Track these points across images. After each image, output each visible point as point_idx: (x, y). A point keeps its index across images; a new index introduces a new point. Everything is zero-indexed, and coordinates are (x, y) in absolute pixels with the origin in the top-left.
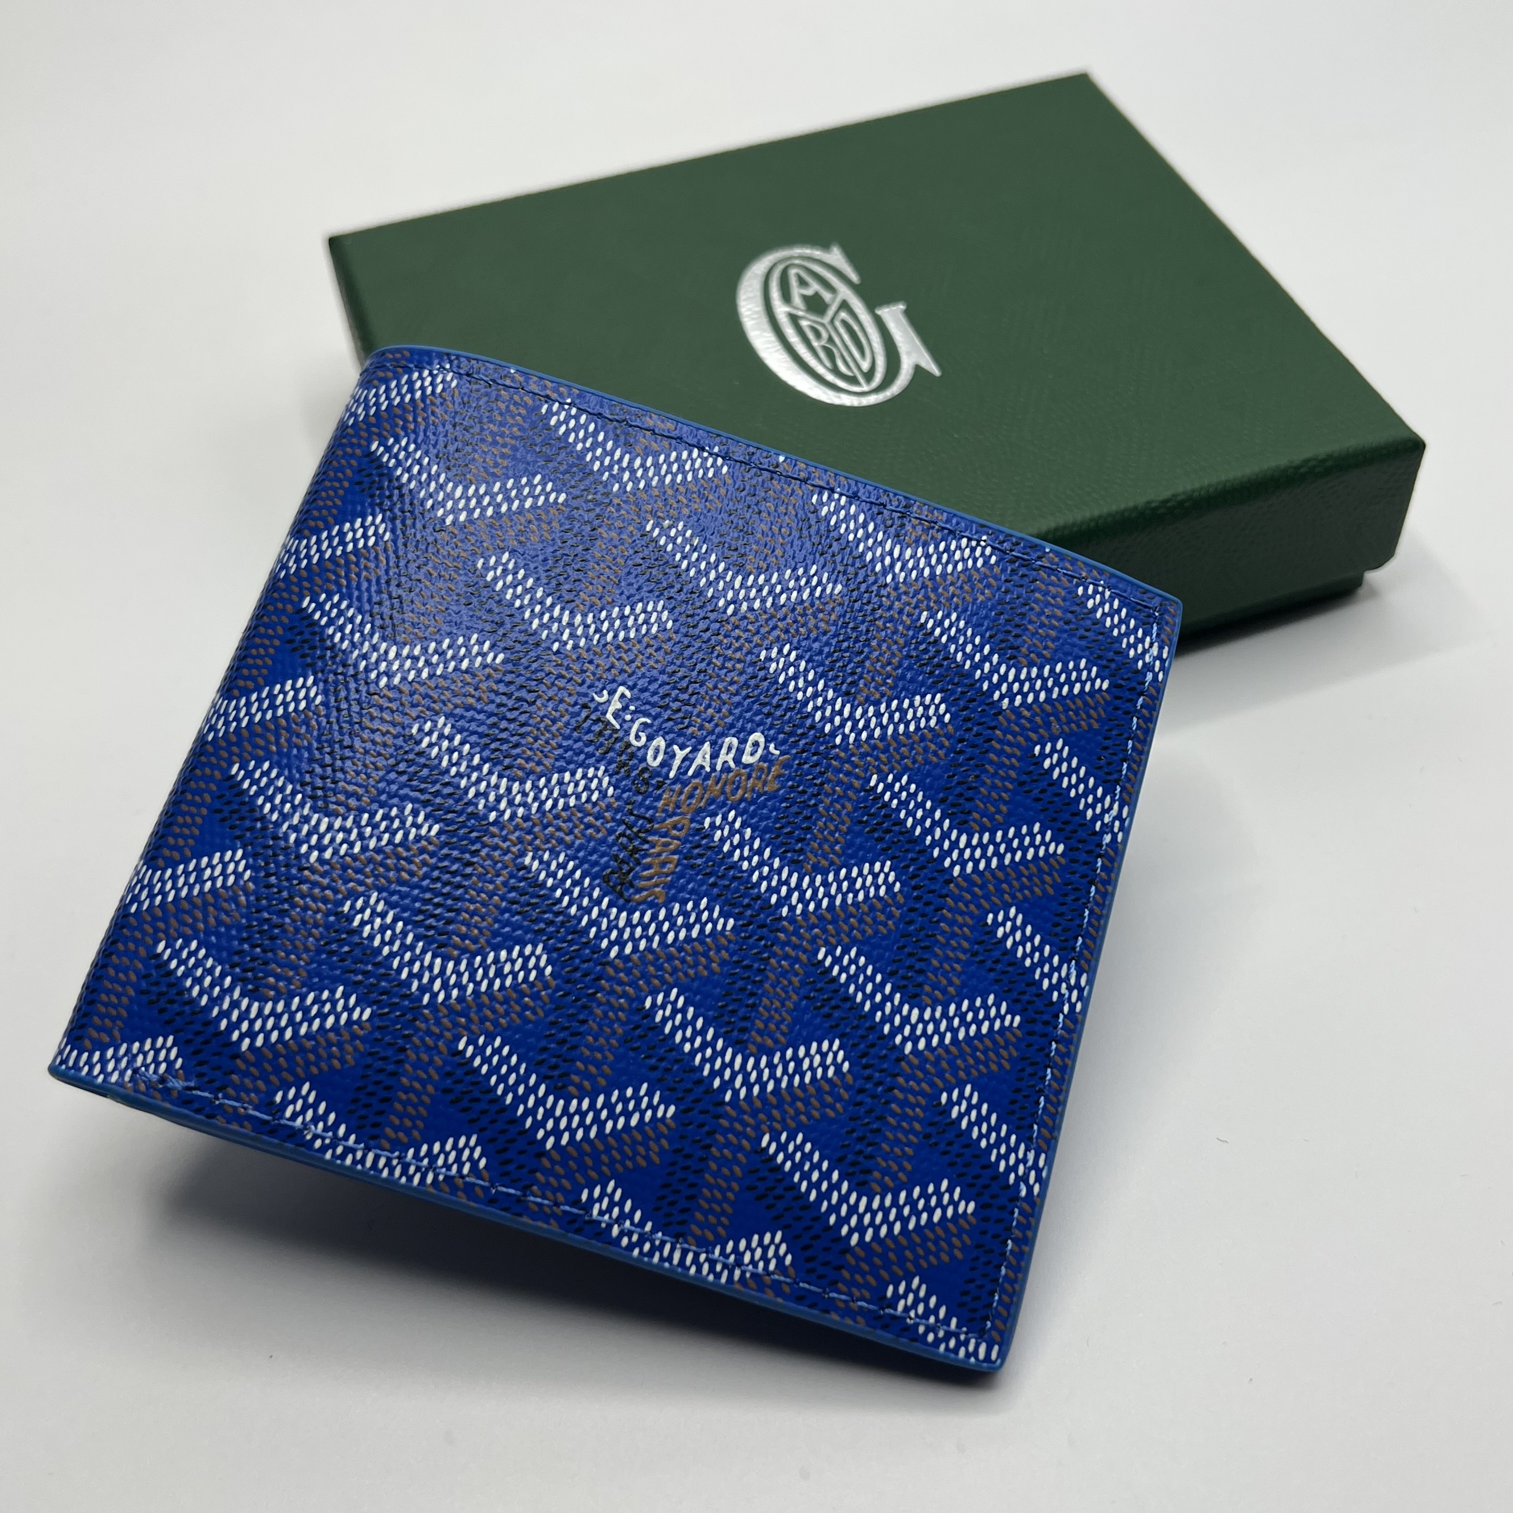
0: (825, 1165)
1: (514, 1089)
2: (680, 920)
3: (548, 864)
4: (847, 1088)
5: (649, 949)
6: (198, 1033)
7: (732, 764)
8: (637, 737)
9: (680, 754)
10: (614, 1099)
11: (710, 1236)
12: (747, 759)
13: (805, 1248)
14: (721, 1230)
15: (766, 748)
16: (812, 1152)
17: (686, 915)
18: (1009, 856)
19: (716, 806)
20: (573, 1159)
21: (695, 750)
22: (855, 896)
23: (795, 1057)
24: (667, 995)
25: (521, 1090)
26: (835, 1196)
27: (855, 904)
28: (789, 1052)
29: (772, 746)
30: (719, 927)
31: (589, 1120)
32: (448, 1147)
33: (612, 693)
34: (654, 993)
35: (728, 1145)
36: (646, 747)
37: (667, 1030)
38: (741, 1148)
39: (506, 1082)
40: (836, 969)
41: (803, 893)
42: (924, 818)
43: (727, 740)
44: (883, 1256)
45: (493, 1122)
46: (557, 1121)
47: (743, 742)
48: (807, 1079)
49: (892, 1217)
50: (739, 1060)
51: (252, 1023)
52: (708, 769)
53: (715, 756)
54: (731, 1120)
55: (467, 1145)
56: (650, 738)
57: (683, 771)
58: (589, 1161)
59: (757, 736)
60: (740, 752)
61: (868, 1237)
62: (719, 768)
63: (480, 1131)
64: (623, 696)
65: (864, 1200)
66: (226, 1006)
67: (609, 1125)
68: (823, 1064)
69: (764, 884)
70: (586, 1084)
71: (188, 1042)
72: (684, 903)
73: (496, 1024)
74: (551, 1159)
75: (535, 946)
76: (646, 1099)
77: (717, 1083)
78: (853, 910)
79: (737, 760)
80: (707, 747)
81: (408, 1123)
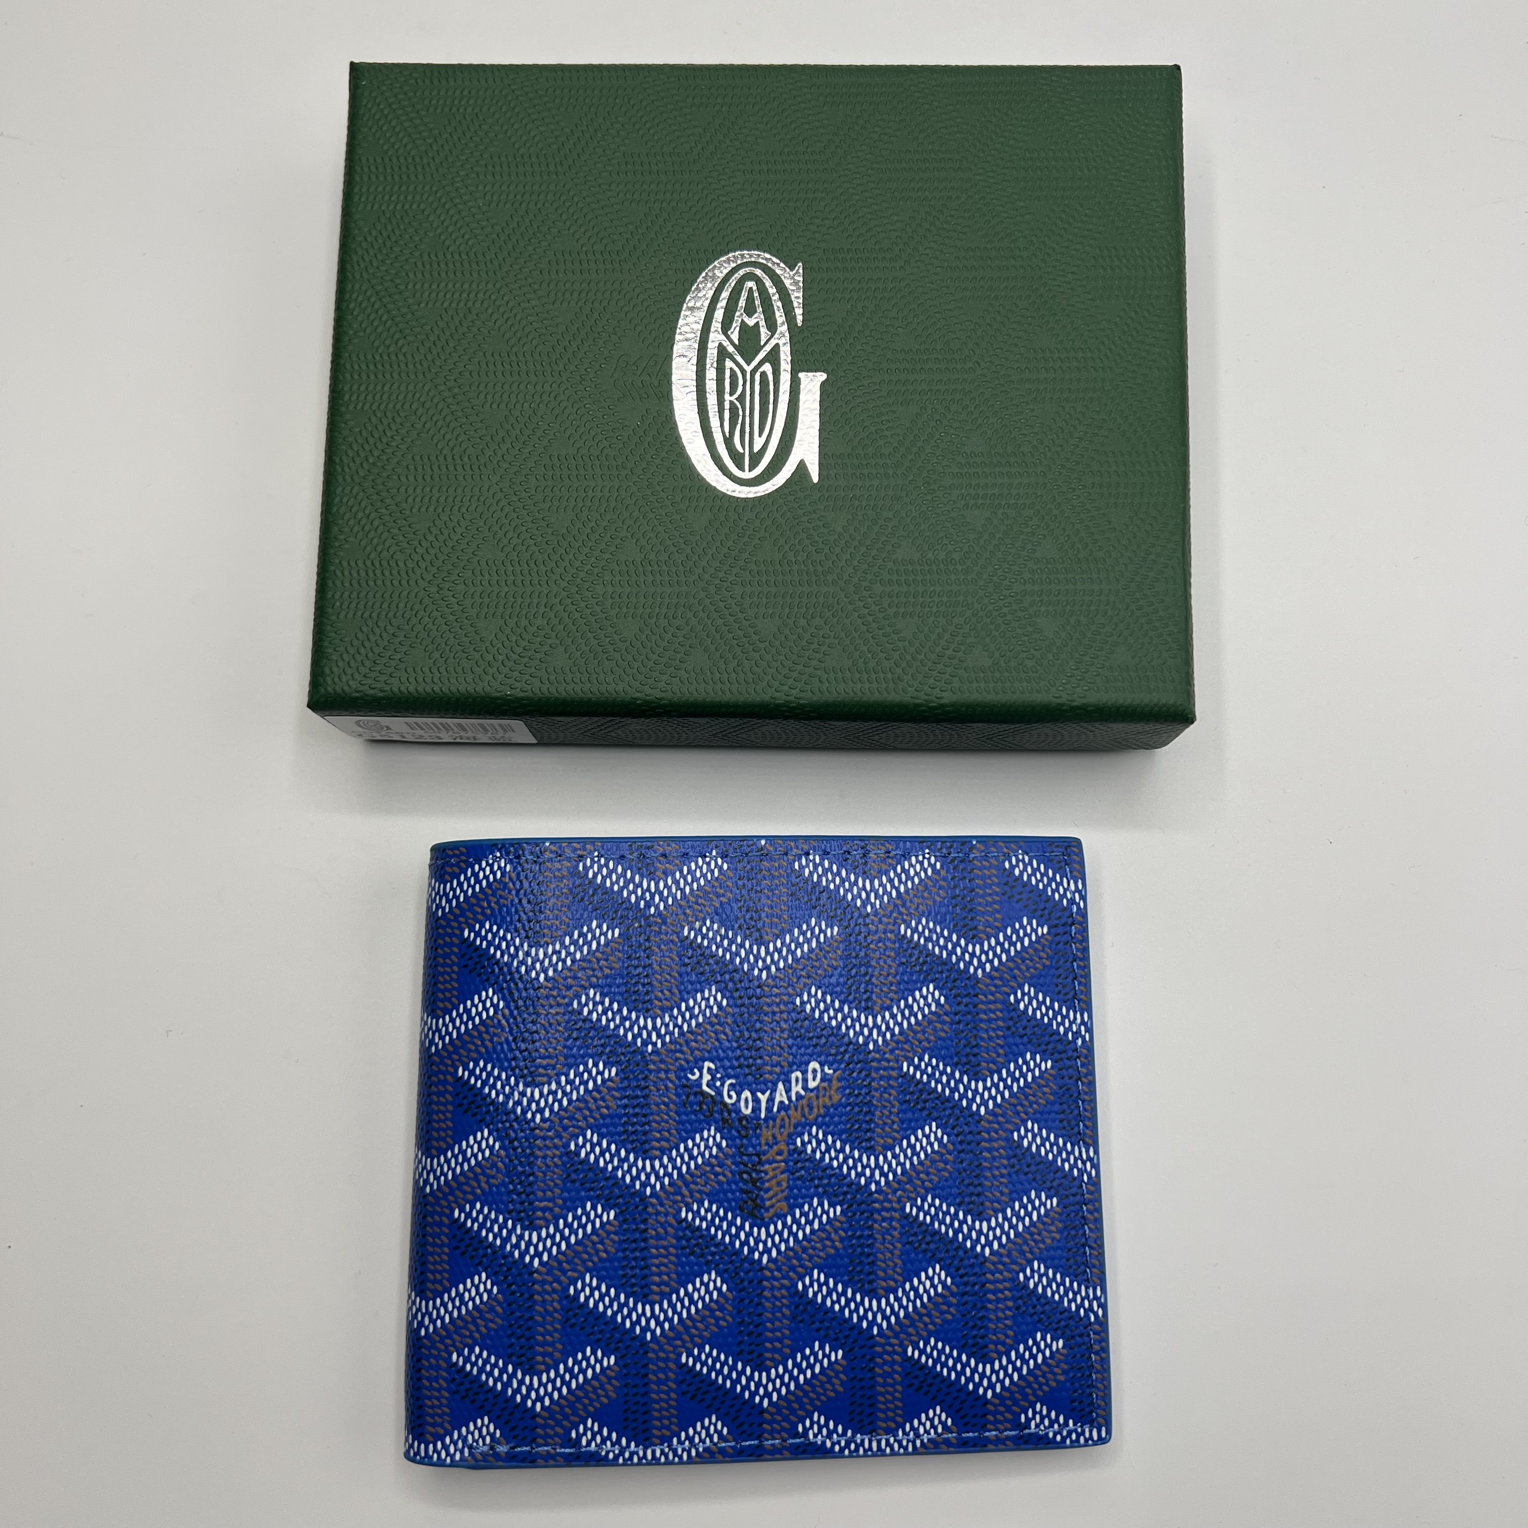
0: (955, 1353)
1: (729, 1376)
2: (803, 1220)
3: (698, 1211)
4: (953, 1295)
5: (788, 1248)
6: (503, 1410)
7: (803, 1093)
8: (730, 1097)
9: (763, 1098)
10: (799, 1360)
11: (893, 1425)
12: (812, 1084)
13: (958, 1411)
14: (899, 1419)
15: (822, 1071)
16: (944, 1348)
17: (806, 1215)
18: (1015, 1085)
19: (803, 1126)
20: (784, 1407)
21: (774, 1091)
22: (919, 1157)
23: (912, 1288)
24: (811, 1277)
25: (734, 1375)
26: (968, 1371)
27: (921, 1163)
28: (907, 1286)
29: (826, 1068)
30: (832, 1215)
31: (786, 1379)
32: (699, 1428)
33: (701, 1070)
34: (802, 1278)
35: (885, 1363)
36: (738, 1100)
37: (819, 1300)
38: (894, 1362)
39: (723, 1374)
40: (921, 1215)
41: (881, 1169)
42: (948, 1082)
43: (793, 1076)
44: (1012, 1398)
45: (723, 1402)
46: (766, 1387)
47: (804, 1073)
48: (925, 1299)
49: (1010, 1371)
50: (875, 1303)
51: (537, 1391)
52: (787, 1102)
53: (788, 1091)
54: (882, 1345)
55: (710, 1423)
56: (739, 1095)
57: (769, 1109)
58: (796, 1406)
59: (814, 1065)
60: (805, 1080)
61: (998, 1389)
62: (794, 1098)
63: (716, 1411)
64: (709, 1069)
65: (988, 1366)
66: (515, 1385)
67: (801, 1377)
68: (933, 1286)
69: (853, 1173)
70: (777, 1356)
71: (498, 1417)
72: (801, 1207)
73: (701, 1336)
74: (769, 1413)
75: (709, 1274)
76: (820, 1353)
77: (865, 1324)
78: (919, 1167)
79: (805, 1088)
80: (780, 1086)
81: (666, 1422)
